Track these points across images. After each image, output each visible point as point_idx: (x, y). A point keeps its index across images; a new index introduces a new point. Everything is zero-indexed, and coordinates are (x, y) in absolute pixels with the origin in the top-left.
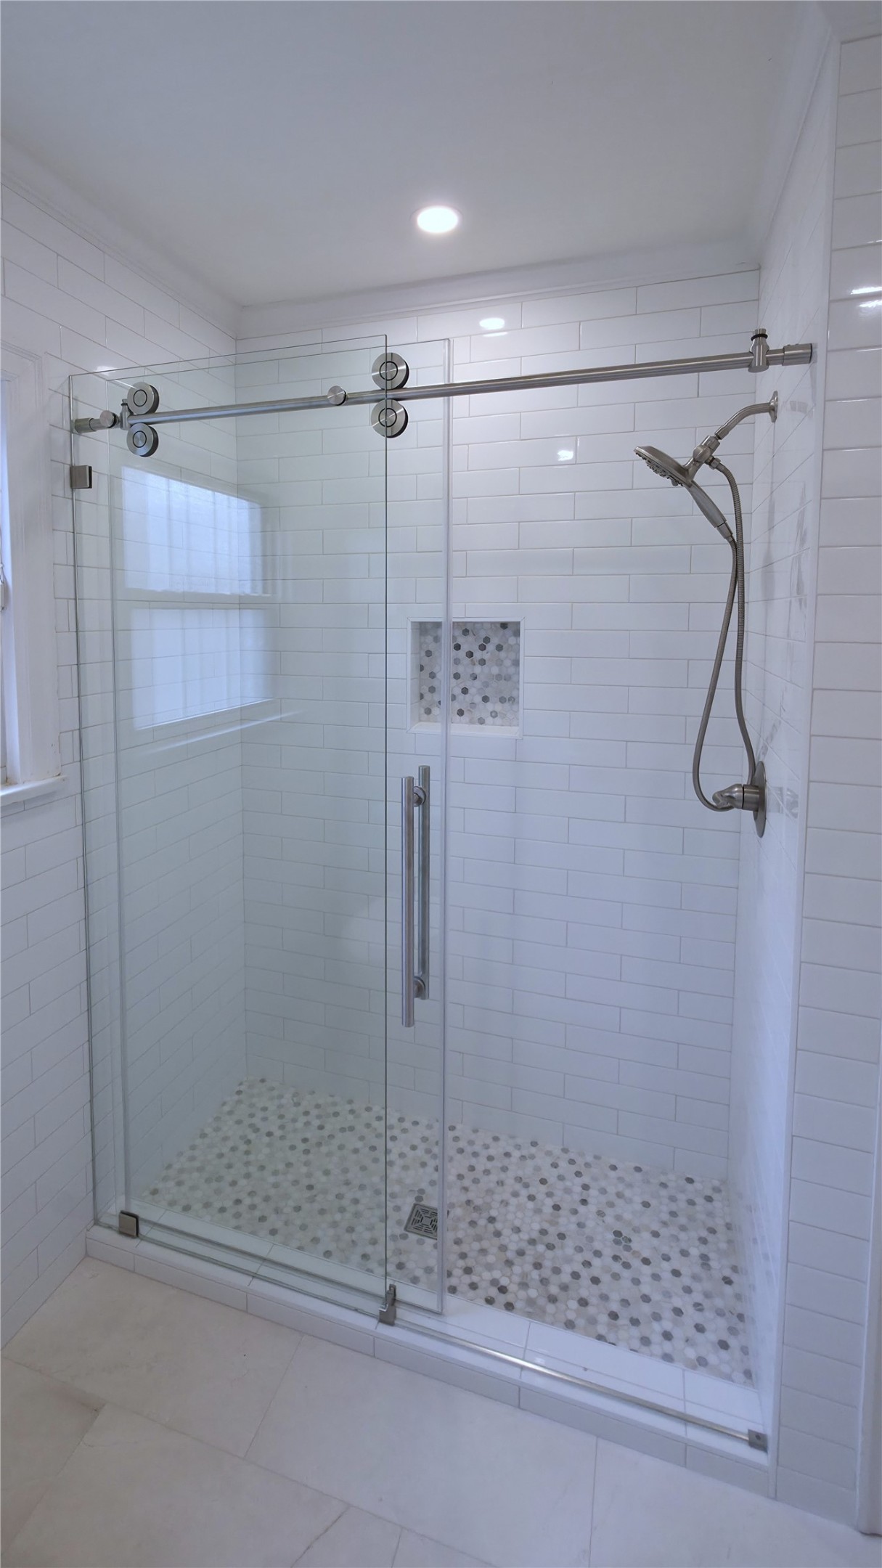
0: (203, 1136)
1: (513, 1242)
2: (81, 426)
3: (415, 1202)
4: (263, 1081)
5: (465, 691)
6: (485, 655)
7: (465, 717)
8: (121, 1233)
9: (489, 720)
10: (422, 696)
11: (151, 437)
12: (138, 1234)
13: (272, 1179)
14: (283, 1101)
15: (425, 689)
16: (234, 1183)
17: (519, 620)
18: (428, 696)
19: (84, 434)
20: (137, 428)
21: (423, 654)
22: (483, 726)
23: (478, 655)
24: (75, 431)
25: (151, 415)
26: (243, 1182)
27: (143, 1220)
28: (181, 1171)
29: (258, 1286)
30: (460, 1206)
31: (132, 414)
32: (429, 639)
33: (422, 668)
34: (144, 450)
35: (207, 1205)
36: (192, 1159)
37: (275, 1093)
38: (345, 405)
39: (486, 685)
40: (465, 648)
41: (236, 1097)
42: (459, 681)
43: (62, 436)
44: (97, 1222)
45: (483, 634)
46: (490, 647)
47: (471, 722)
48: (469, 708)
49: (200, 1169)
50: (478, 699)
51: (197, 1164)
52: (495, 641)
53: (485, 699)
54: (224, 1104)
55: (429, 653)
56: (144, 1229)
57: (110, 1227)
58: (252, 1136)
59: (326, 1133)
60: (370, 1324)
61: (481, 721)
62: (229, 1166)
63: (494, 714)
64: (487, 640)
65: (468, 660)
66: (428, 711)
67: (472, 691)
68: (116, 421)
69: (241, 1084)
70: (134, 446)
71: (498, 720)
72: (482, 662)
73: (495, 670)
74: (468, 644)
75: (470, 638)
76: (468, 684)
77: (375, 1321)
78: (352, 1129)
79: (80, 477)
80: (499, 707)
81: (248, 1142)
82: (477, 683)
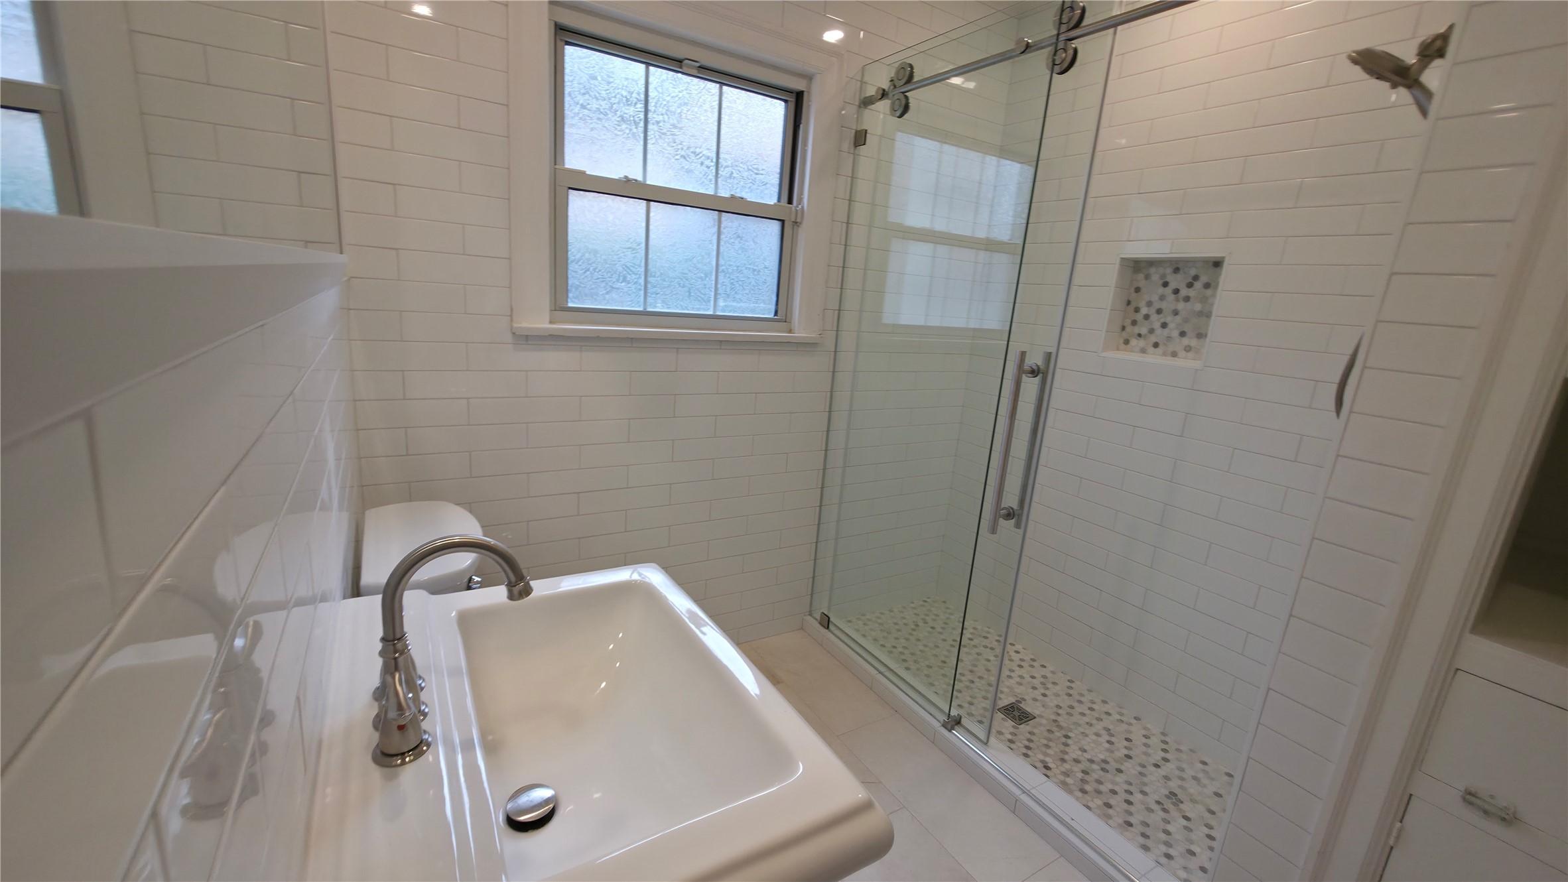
0: (891, 611)
1: (1074, 752)
2: (866, 102)
3: (1014, 701)
4: (944, 602)
5: (1164, 325)
6: (1191, 293)
7: (1160, 350)
8: (820, 623)
9: (1182, 354)
10: (1123, 328)
11: (904, 102)
12: (828, 628)
13: (921, 648)
14: (952, 617)
15: (1128, 322)
16: (897, 638)
17: (1224, 255)
18: (1129, 329)
19: (869, 107)
20: (896, 97)
21: (1132, 290)
22: (1175, 359)
23: (1184, 292)
24: (862, 106)
25: (908, 85)
26: (903, 641)
27: (832, 622)
28: (869, 620)
29: (880, 677)
30: (1047, 719)
31: (895, 87)
32: (1141, 276)
33: (1129, 303)
34: (898, 113)
35: (875, 640)
36: (879, 618)
37: (949, 611)
38: (1029, 53)
39: (1186, 320)
40: (1173, 285)
41: (921, 603)
42: (1161, 315)
43: (852, 110)
44: (811, 614)
45: (1193, 272)
46: (1198, 285)
47: (1165, 354)
48: (1165, 342)
49: (880, 624)
50: (1175, 333)
51: (879, 621)
52: (1204, 279)
53: (1183, 334)
54: (913, 603)
55: (1138, 290)
56: (831, 626)
57: (816, 619)
58: (921, 624)
59: (972, 643)
60: (937, 725)
61: (1174, 354)
62: (899, 630)
63: (1188, 349)
64: (1196, 278)
65: (1173, 297)
66: (1127, 342)
67: (1171, 326)
68: (884, 94)
69: (929, 598)
70: (893, 110)
71: (1190, 354)
72: (1187, 299)
73: (1198, 307)
74: (1176, 281)
75: (1179, 276)
76: (1169, 319)
77: (940, 724)
78: (992, 649)
79: (860, 138)
80: (1194, 342)
81: (917, 625)
82: (1178, 319)
